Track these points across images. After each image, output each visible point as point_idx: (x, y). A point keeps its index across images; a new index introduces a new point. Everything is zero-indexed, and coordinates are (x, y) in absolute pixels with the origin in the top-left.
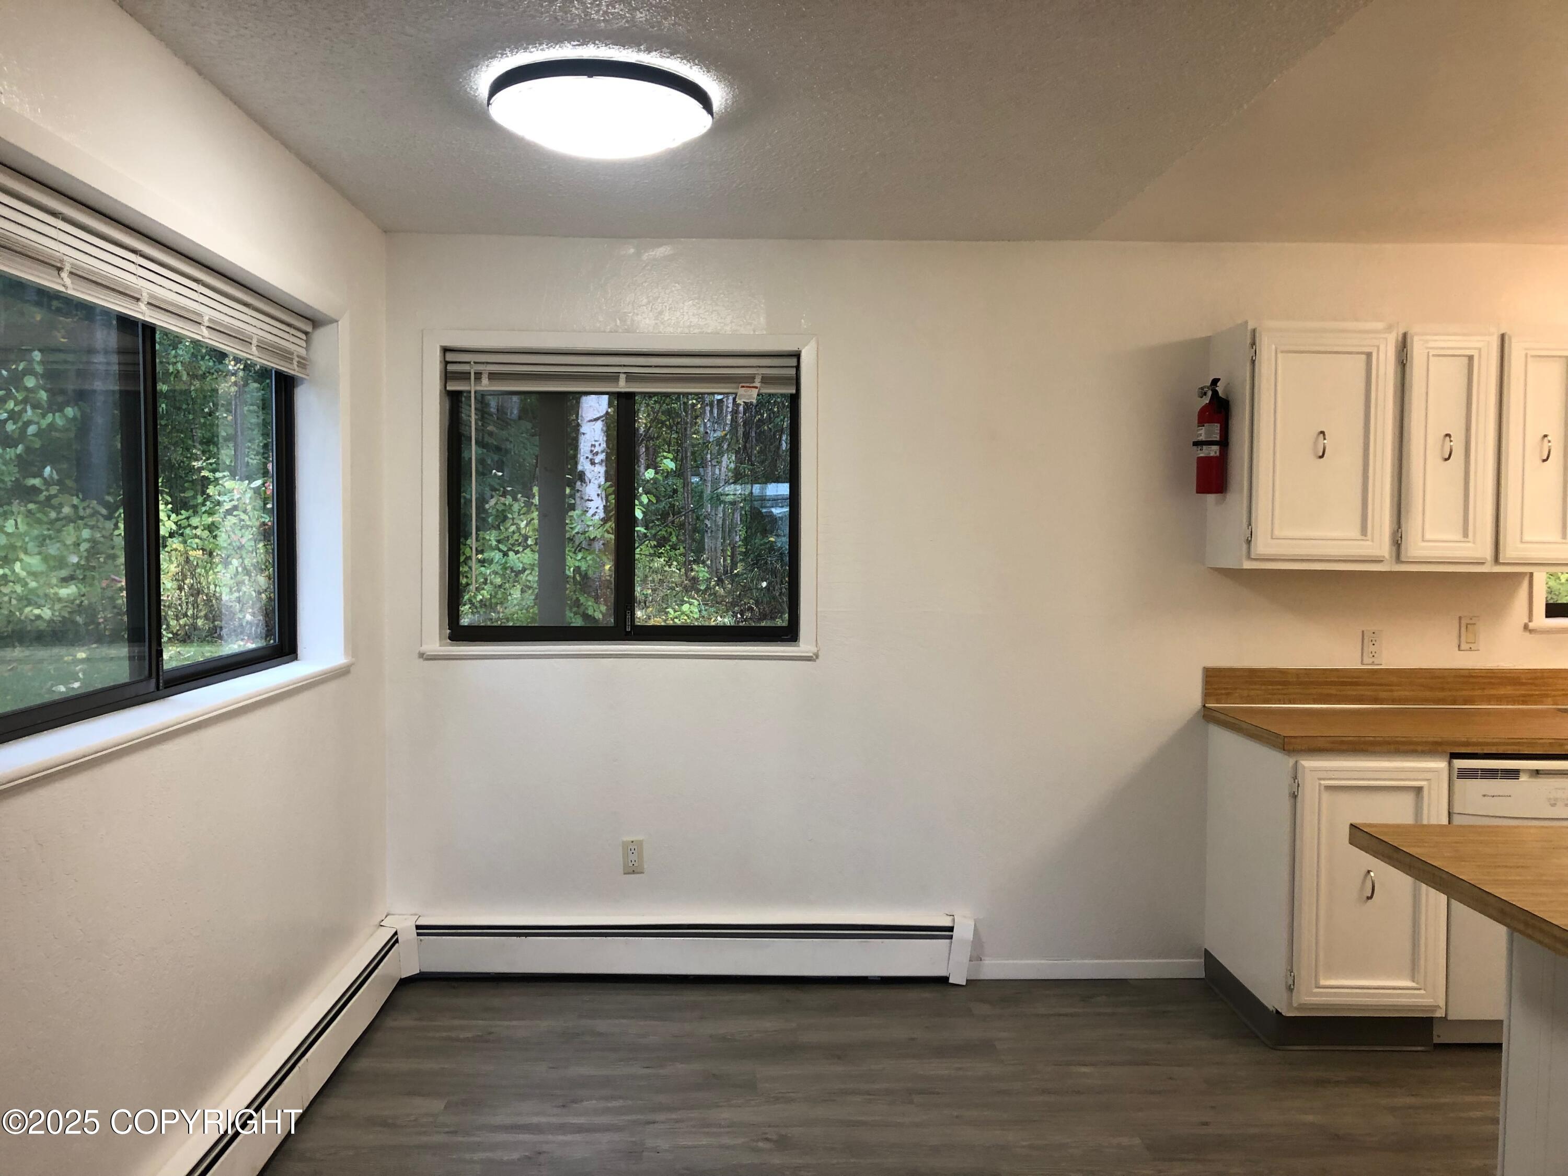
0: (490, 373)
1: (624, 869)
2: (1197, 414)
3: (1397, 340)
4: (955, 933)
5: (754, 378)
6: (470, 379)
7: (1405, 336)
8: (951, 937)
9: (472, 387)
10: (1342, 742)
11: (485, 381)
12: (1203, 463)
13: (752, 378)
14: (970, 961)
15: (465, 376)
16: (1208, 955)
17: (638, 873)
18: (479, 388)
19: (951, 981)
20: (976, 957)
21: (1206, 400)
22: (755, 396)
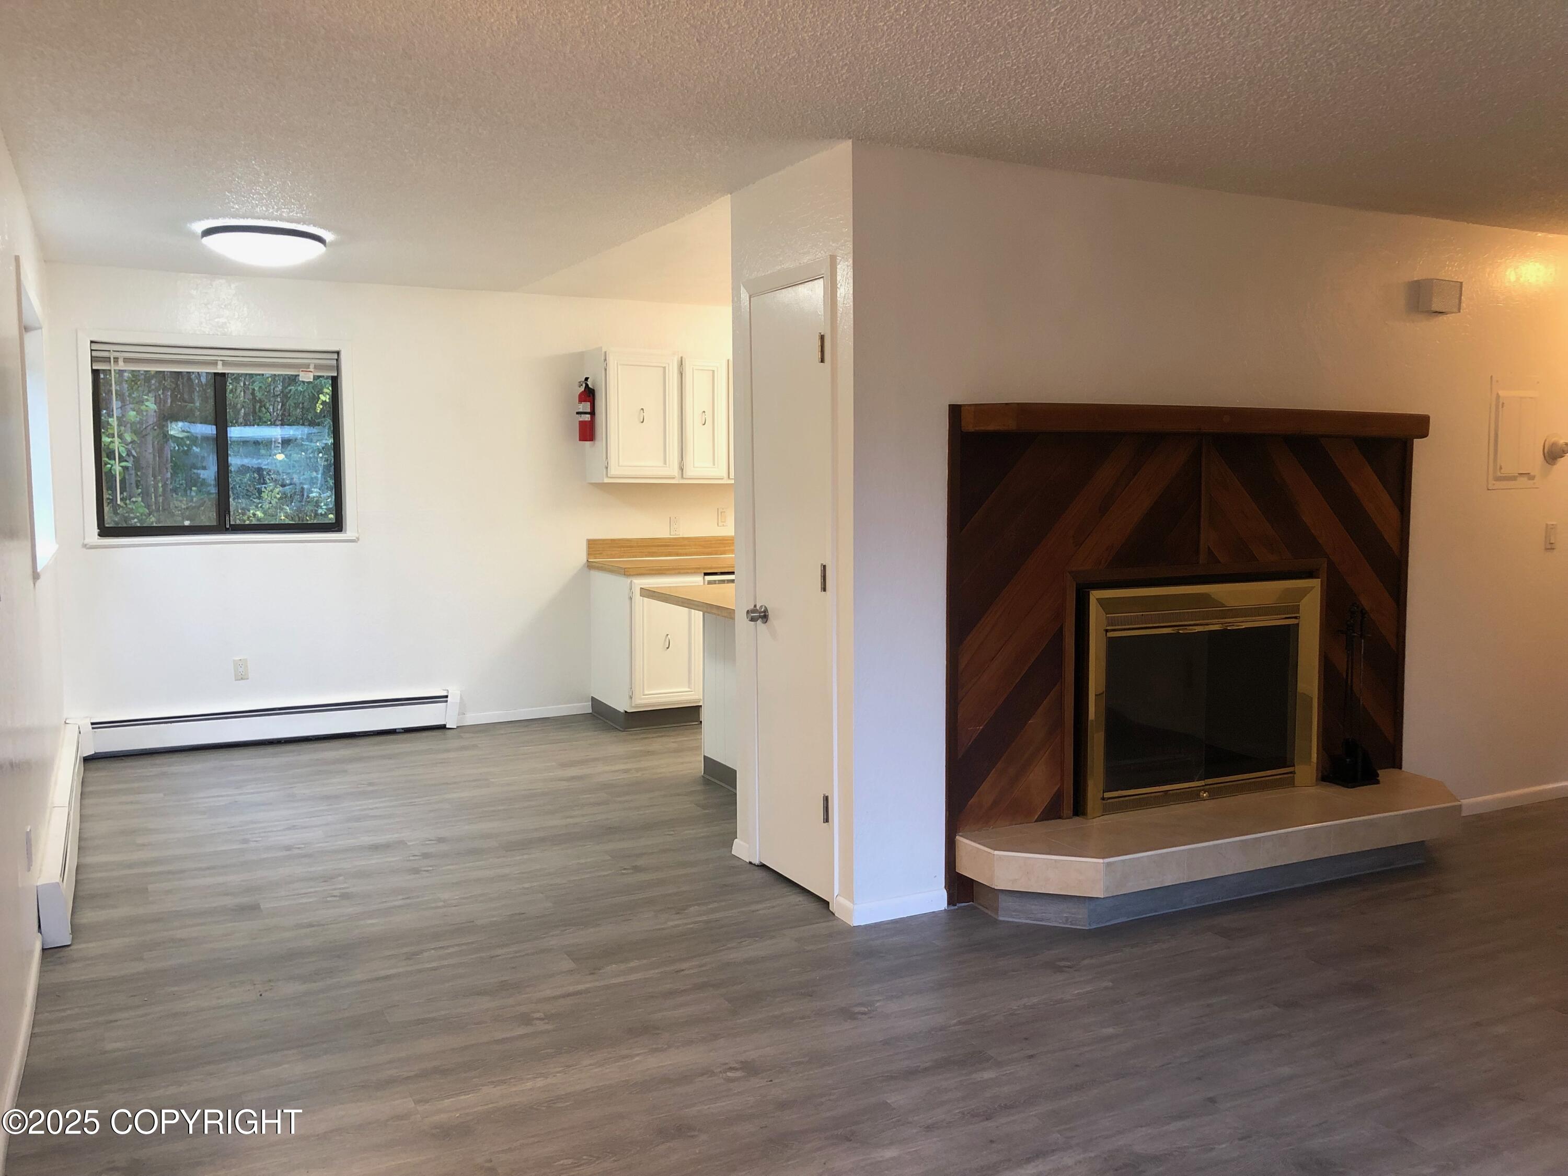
0: (124, 359)
1: (235, 675)
2: (578, 396)
3: (678, 361)
4: (449, 699)
5: (309, 365)
6: (110, 362)
7: (682, 358)
8: (447, 701)
9: (113, 367)
10: (653, 570)
11: (121, 362)
12: (582, 424)
13: (308, 366)
14: (459, 715)
15: (107, 360)
16: (593, 699)
17: (244, 679)
18: (117, 368)
19: (447, 726)
20: (462, 713)
21: (582, 389)
22: (312, 377)
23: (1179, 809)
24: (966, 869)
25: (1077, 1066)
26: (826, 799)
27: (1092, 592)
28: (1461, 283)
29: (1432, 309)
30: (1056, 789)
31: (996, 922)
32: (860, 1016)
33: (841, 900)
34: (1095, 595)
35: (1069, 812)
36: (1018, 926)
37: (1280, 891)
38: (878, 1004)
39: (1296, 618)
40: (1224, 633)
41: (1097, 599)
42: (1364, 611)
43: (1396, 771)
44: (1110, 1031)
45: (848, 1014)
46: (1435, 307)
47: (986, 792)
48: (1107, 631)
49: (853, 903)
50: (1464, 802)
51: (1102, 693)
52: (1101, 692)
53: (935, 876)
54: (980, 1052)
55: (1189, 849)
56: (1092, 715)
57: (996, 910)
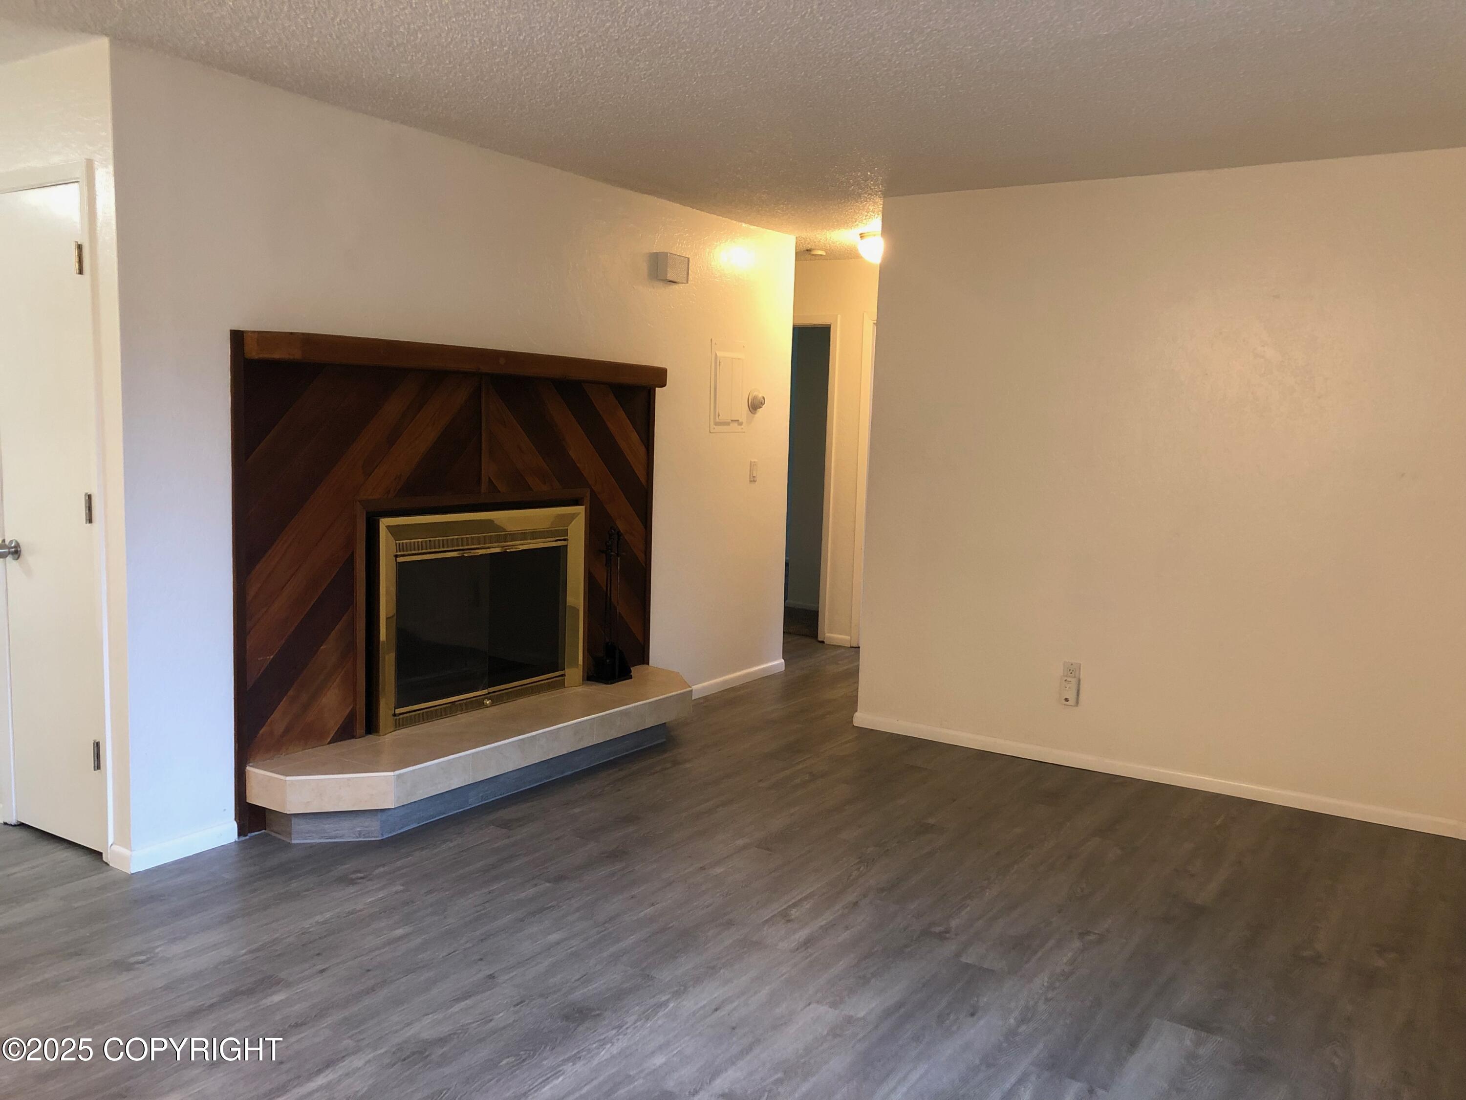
23: (464, 718)
24: (255, 798)
25: (369, 971)
26: (97, 745)
27: (381, 519)
28: (689, 258)
29: (668, 278)
30: (348, 711)
31: (289, 846)
32: (137, 966)
33: (117, 848)
34: (385, 523)
35: (362, 731)
36: (312, 846)
37: (553, 780)
38: (159, 949)
39: (564, 540)
40: (504, 554)
41: (386, 526)
42: (620, 534)
43: (645, 666)
44: (399, 932)
45: (123, 966)
46: (670, 277)
47: (278, 721)
48: (396, 556)
49: (131, 851)
50: (694, 687)
51: (393, 616)
52: (393, 614)
53: (225, 810)
54: (271, 976)
55: (473, 754)
56: (383, 636)
57: (290, 834)
